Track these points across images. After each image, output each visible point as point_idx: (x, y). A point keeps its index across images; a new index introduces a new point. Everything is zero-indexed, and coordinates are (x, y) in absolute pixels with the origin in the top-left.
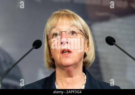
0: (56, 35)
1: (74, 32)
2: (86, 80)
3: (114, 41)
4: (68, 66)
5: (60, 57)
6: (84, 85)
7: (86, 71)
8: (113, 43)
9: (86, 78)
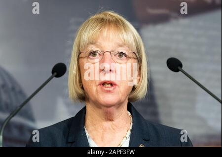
0: (93, 53)
1: (124, 54)
2: (132, 124)
3: (181, 65)
4: (109, 106)
5: (97, 91)
6: (129, 131)
7: (132, 108)
8: (179, 68)
9: (131, 120)
